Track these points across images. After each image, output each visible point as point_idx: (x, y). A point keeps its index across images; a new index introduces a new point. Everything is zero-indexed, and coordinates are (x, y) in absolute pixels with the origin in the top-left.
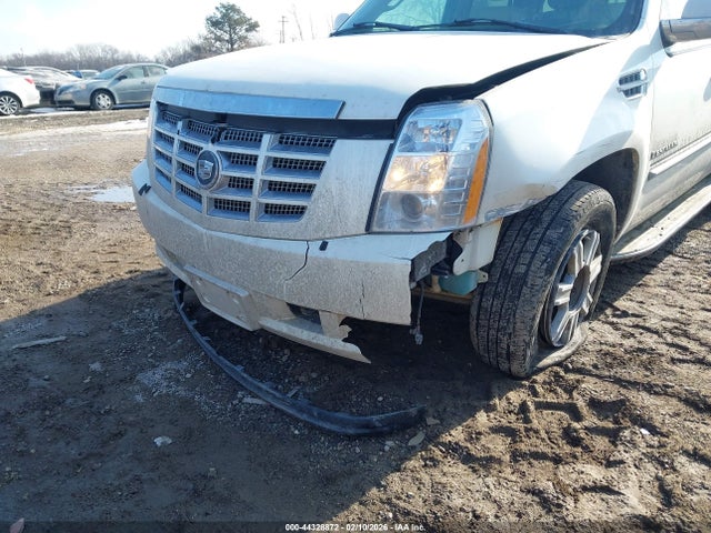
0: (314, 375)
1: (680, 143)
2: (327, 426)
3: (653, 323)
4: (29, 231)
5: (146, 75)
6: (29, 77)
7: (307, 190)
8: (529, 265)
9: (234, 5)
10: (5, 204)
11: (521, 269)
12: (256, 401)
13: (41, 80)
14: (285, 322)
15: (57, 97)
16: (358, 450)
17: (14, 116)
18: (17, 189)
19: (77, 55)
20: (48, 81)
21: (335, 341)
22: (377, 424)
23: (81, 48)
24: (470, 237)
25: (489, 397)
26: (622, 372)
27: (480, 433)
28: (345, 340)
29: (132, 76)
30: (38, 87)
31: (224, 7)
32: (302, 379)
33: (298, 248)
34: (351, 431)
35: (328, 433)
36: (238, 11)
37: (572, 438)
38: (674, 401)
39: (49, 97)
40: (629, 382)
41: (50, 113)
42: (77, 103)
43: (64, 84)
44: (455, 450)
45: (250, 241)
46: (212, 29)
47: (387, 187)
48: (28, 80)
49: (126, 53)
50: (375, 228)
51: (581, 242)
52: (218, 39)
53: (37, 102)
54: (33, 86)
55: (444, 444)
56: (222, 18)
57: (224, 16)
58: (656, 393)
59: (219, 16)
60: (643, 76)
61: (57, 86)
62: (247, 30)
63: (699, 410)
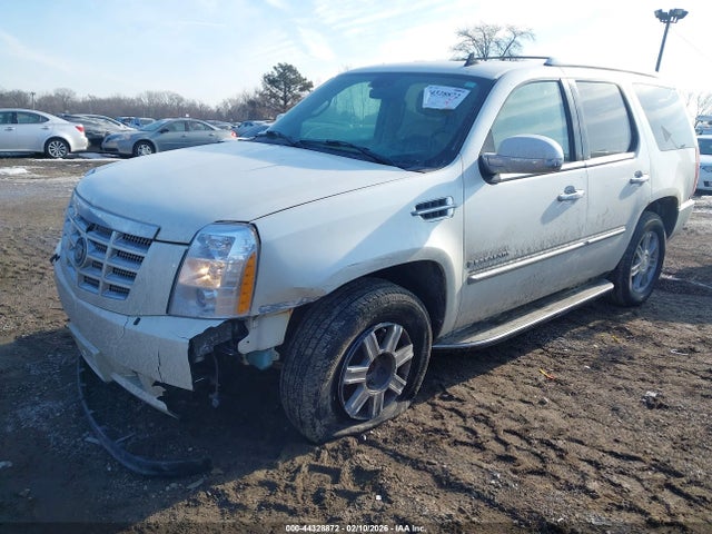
0: (152, 425)
1: (512, 253)
2: (129, 466)
3: (468, 408)
4: (10, 274)
5: (187, 129)
6: (81, 126)
7: (131, 276)
8: (314, 350)
9: (291, 66)
10: (5, 248)
11: (309, 352)
12: (95, 441)
13: (93, 128)
14: (127, 378)
15: (104, 145)
16: (146, 488)
17: (61, 159)
18: (23, 234)
19: (146, 101)
20: (100, 129)
21: (152, 398)
22: (165, 468)
23: (150, 95)
24: (255, 324)
25: (277, 456)
26: (404, 449)
27: (248, 485)
28: (159, 398)
29: (174, 129)
30: (87, 134)
31: (281, 66)
32: (141, 427)
33: (119, 320)
34: (145, 472)
35: (131, 472)
36: (295, 72)
37: (318, 498)
38: (428, 477)
39: (97, 143)
40: (402, 456)
41: (96, 158)
42: (121, 151)
43: (113, 133)
44: (219, 496)
45: (97, 310)
46: (269, 86)
47: (182, 280)
48: (79, 128)
49: (191, 101)
50: (173, 311)
51: (373, 334)
52: (274, 96)
53: (85, 148)
54: (83, 133)
55: (212, 491)
56: (279, 77)
57: (281, 75)
58: (418, 469)
59: (276, 74)
60: (450, 201)
61: (107, 134)
62: (301, 90)
63: (441, 486)
